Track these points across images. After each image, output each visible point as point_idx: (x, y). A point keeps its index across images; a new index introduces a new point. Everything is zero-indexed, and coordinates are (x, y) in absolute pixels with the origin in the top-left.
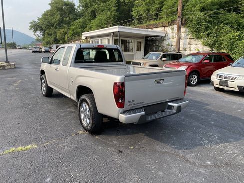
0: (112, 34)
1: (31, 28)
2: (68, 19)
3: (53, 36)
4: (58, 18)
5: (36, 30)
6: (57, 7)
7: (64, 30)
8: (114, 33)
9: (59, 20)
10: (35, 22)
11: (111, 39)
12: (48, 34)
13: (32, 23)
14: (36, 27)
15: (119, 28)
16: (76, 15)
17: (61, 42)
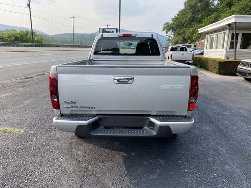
0: (228, 27)
1: (164, 29)
2: (200, 16)
3: (182, 35)
4: (189, 16)
5: (168, 31)
6: (189, 5)
7: (193, 29)
8: (229, 25)
9: (190, 19)
10: (168, 23)
11: (227, 32)
12: (177, 33)
13: (166, 24)
14: (168, 28)
15: (235, 17)
16: (210, 11)
17: (189, 41)
